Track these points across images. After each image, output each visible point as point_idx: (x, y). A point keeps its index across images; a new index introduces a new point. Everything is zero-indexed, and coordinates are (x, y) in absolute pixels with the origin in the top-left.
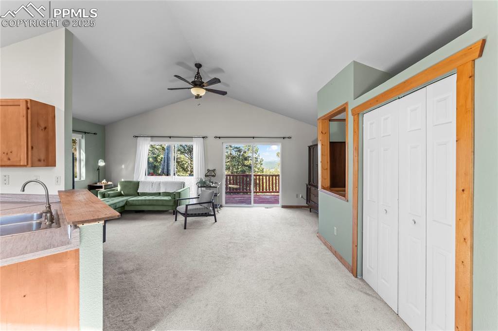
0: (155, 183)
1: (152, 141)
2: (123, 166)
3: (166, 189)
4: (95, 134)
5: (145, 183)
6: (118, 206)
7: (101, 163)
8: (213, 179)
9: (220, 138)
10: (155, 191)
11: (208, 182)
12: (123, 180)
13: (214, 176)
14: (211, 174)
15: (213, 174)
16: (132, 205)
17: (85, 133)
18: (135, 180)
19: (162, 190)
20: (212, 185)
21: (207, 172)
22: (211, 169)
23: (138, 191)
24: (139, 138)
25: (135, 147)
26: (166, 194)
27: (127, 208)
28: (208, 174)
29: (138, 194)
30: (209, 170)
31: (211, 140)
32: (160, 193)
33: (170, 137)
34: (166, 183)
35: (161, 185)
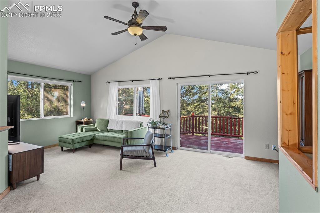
0: (120, 121)
1: (119, 85)
3: (126, 128)
4: (80, 82)
5: (112, 120)
7: (83, 104)
8: (165, 120)
9: (174, 78)
10: (118, 129)
11: (159, 123)
12: (101, 118)
13: (166, 117)
14: (165, 115)
15: (166, 115)
16: (97, 139)
17: (74, 81)
18: (107, 118)
19: (123, 129)
20: (161, 127)
21: (161, 113)
22: (166, 110)
23: (108, 128)
24: (111, 83)
25: (108, 90)
26: (126, 132)
27: (95, 142)
28: (162, 115)
29: (108, 131)
30: (163, 112)
31: (165, 81)
32: (122, 131)
33: (133, 81)
34: (127, 122)
35: (123, 123)
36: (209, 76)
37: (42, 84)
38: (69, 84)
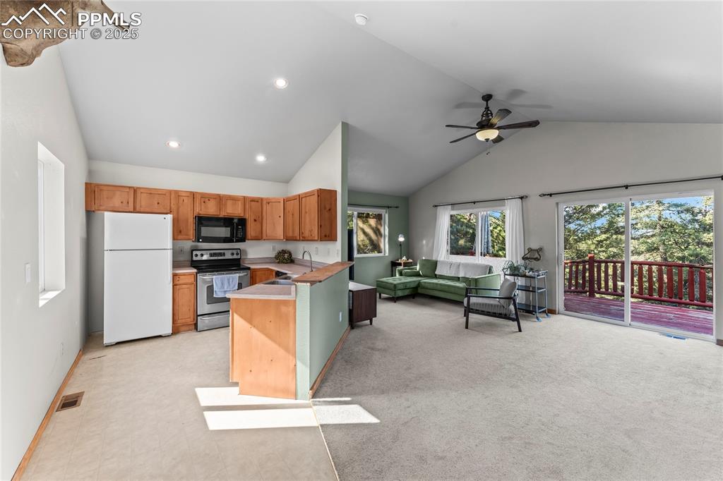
0: (454, 264)
1: (453, 209)
2: (424, 242)
3: (465, 274)
4: (397, 207)
5: (443, 263)
6: (408, 286)
7: (401, 239)
8: (533, 264)
9: (551, 195)
10: (453, 275)
11: (523, 268)
12: (424, 258)
13: (537, 259)
14: (533, 255)
15: (537, 256)
16: (424, 288)
17: (388, 207)
18: (434, 259)
19: (461, 275)
20: (527, 274)
21: (527, 252)
22: (535, 246)
23: (436, 273)
24: (439, 207)
25: (435, 218)
26: (466, 280)
27: (420, 291)
28: (528, 256)
29: (436, 277)
30: (530, 250)
31: (534, 201)
32: (459, 278)
33: (474, 203)
34: (466, 266)
35: (461, 267)
36: (627, 187)
37: (356, 213)
38: (382, 211)
